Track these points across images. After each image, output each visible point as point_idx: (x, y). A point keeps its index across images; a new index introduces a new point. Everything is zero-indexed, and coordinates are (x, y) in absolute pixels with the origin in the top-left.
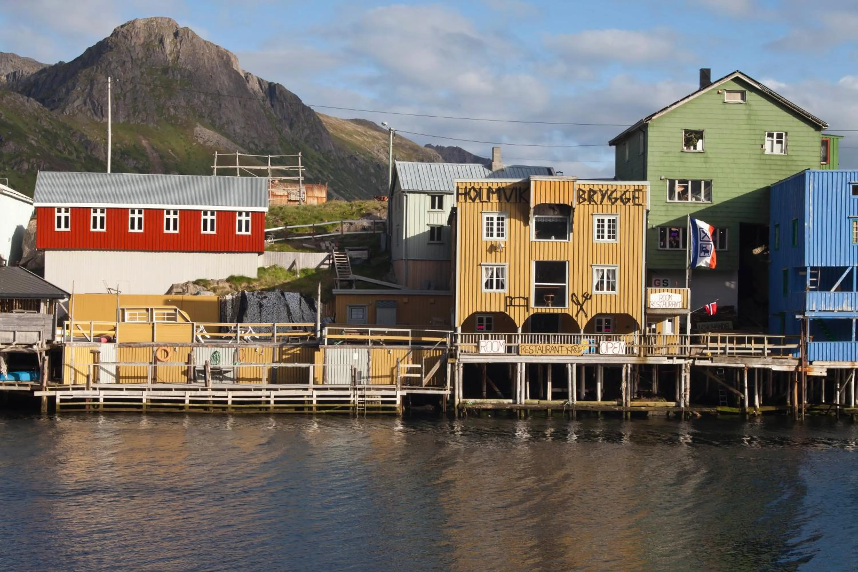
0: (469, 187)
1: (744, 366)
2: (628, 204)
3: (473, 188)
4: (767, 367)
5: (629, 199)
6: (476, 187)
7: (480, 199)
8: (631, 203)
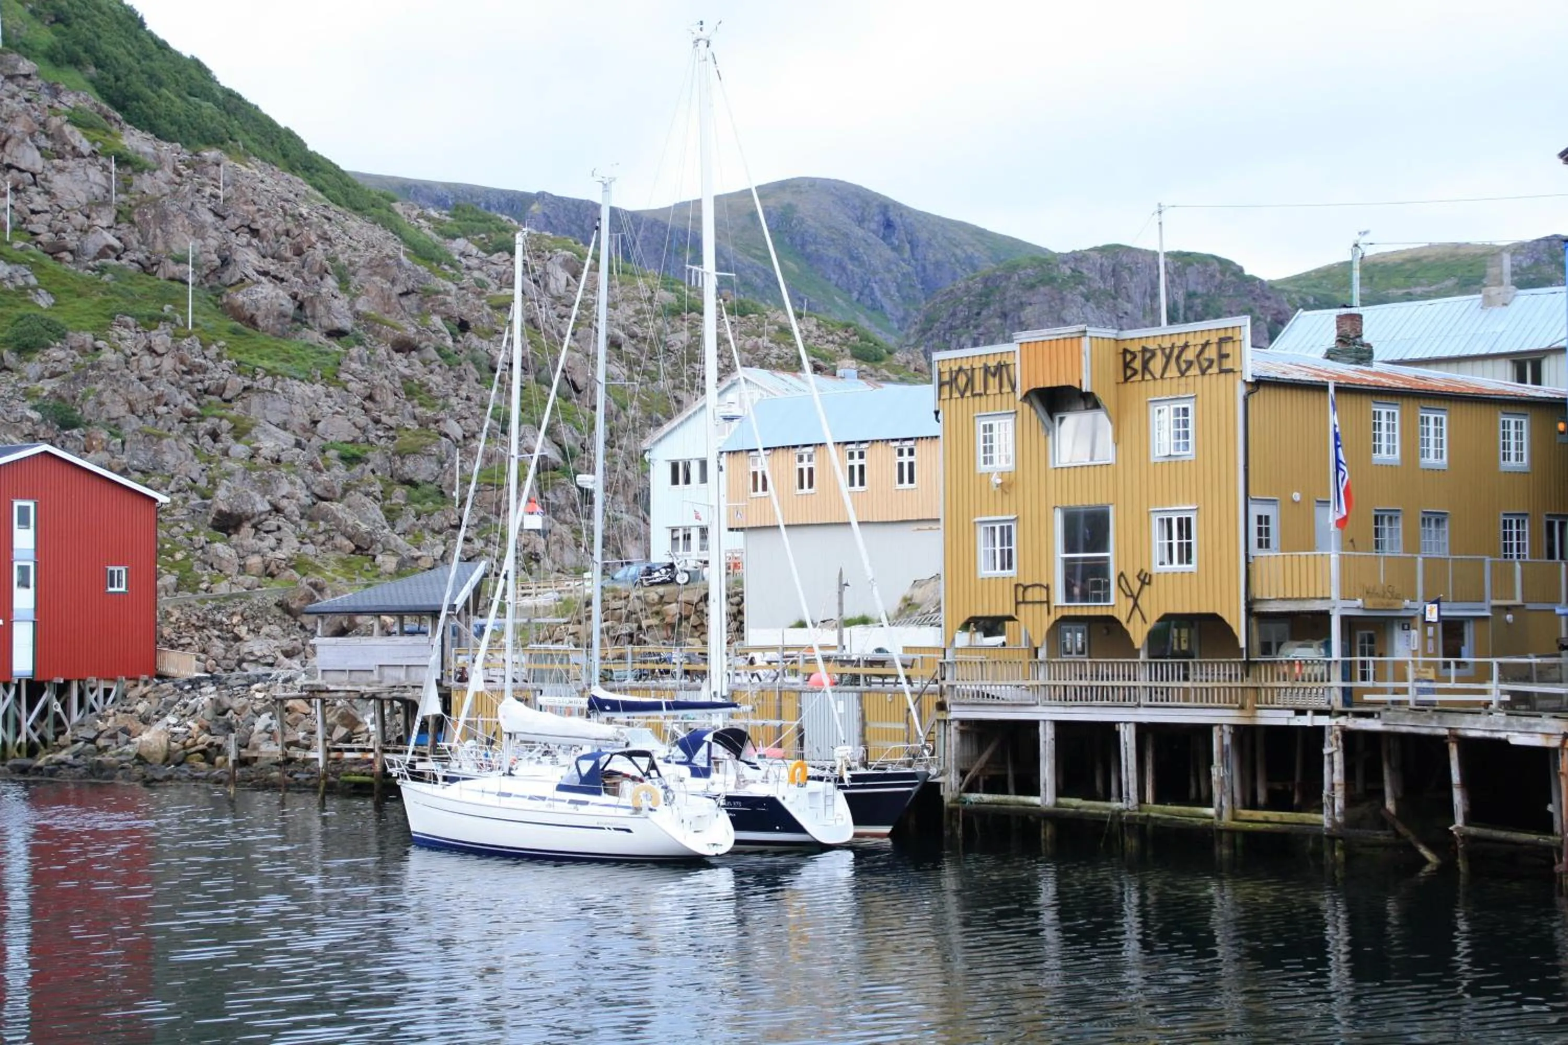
0: (955, 368)
1: (1446, 732)
2: (1210, 371)
3: (960, 369)
4: (1497, 735)
5: (1211, 362)
6: (965, 367)
7: (973, 390)
8: (1215, 369)
